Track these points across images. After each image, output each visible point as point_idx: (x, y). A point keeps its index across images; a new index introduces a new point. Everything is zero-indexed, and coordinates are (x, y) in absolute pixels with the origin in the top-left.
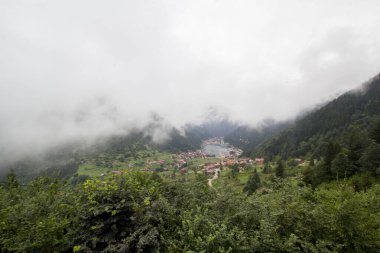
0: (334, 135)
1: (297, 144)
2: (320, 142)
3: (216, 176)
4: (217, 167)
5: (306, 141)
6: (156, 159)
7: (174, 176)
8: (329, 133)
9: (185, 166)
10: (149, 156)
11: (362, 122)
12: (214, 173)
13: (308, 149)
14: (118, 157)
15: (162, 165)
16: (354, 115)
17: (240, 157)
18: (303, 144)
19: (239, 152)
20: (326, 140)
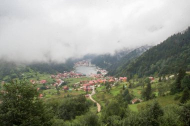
0: (172, 60)
1: (149, 67)
2: (163, 65)
3: (94, 92)
4: (92, 85)
5: (155, 64)
6: (38, 79)
7: (59, 93)
8: (168, 59)
9: (64, 84)
10: (32, 77)
11: (187, 52)
12: (92, 90)
13: (155, 70)
14: (5, 79)
15: (44, 84)
16: (183, 47)
17: (106, 76)
18: (152, 66)
19: (104, 72)
20: (167, 64)
